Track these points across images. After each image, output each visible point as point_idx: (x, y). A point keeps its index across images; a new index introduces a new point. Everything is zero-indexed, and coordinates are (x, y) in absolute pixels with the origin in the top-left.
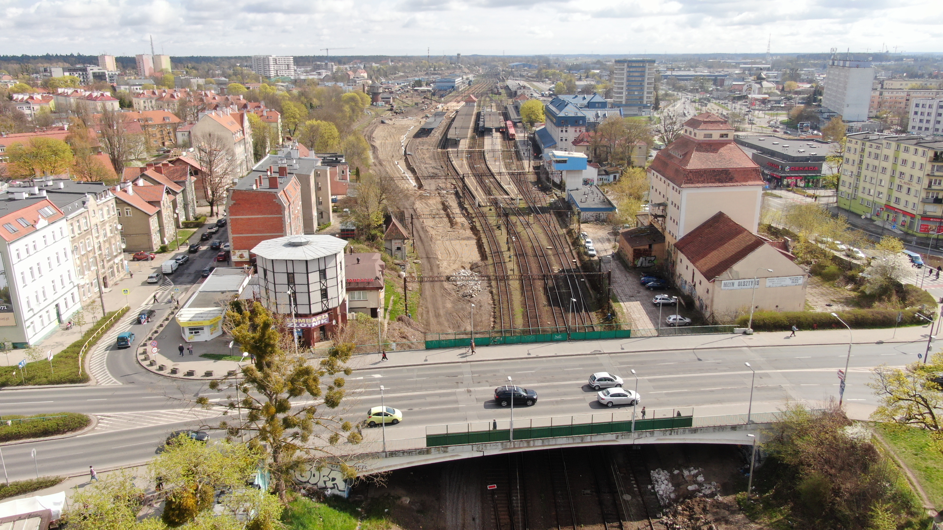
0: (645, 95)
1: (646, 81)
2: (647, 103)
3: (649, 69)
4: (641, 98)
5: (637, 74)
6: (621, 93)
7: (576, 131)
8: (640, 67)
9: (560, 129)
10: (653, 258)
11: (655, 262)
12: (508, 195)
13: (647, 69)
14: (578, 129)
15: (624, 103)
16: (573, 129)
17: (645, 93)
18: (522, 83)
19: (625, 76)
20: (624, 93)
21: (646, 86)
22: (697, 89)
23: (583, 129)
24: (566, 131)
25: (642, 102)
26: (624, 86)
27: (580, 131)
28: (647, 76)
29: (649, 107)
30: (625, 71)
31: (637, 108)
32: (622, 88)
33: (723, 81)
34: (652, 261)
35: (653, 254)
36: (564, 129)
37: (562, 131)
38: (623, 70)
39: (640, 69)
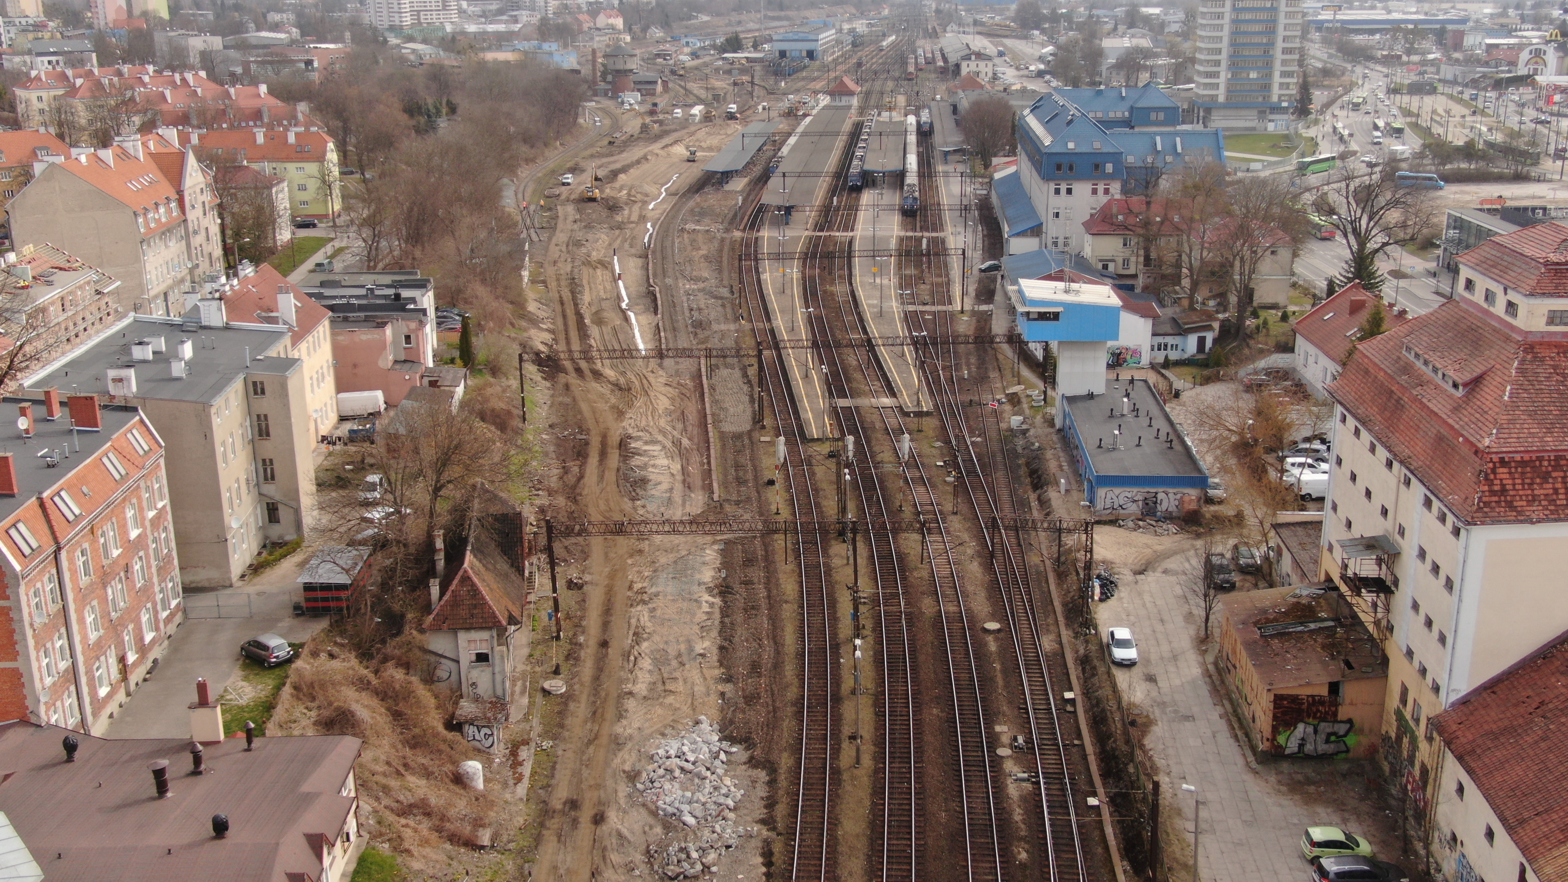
0: (1277, 79)
1: (1280, 44)
2: (1280, 101)
3: (1288, 15)
4: (1266, 87)
5: (1257, 28)
6: (1216, 75)
7: (1094, 192)
8: (1264, 9)
9: (1052, 186)
10: (1342, 729)
11: (1351, 740)
12: (892, 392)
13: (1282, 16)
14: (1101, 188)
15: (1221, 99)
16: (1087, 187)
17: (1277, 74)
18: (979, 43)
19: (1225, 33)
20: (1223, 75)
21: (1279, 56)
22: (1400, 57)
23: (1116, 188)
24: (1069, 191)
25: (1266, 98)
26: (1224, 57)
27: (1107, 191)
28: (1281, 32)
29: (1284, 111)
30: (1227, 20)
31: (1255, 112)
32: (1218, 63)
33: (1460, 35)
34: (1340, 738)
35: (1343, 713)
36: (1063, 187)
37: (1057, 192)
38: (1220, 16)
39: (1263, 16)
